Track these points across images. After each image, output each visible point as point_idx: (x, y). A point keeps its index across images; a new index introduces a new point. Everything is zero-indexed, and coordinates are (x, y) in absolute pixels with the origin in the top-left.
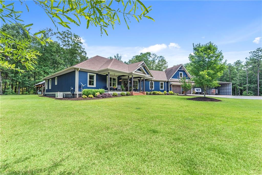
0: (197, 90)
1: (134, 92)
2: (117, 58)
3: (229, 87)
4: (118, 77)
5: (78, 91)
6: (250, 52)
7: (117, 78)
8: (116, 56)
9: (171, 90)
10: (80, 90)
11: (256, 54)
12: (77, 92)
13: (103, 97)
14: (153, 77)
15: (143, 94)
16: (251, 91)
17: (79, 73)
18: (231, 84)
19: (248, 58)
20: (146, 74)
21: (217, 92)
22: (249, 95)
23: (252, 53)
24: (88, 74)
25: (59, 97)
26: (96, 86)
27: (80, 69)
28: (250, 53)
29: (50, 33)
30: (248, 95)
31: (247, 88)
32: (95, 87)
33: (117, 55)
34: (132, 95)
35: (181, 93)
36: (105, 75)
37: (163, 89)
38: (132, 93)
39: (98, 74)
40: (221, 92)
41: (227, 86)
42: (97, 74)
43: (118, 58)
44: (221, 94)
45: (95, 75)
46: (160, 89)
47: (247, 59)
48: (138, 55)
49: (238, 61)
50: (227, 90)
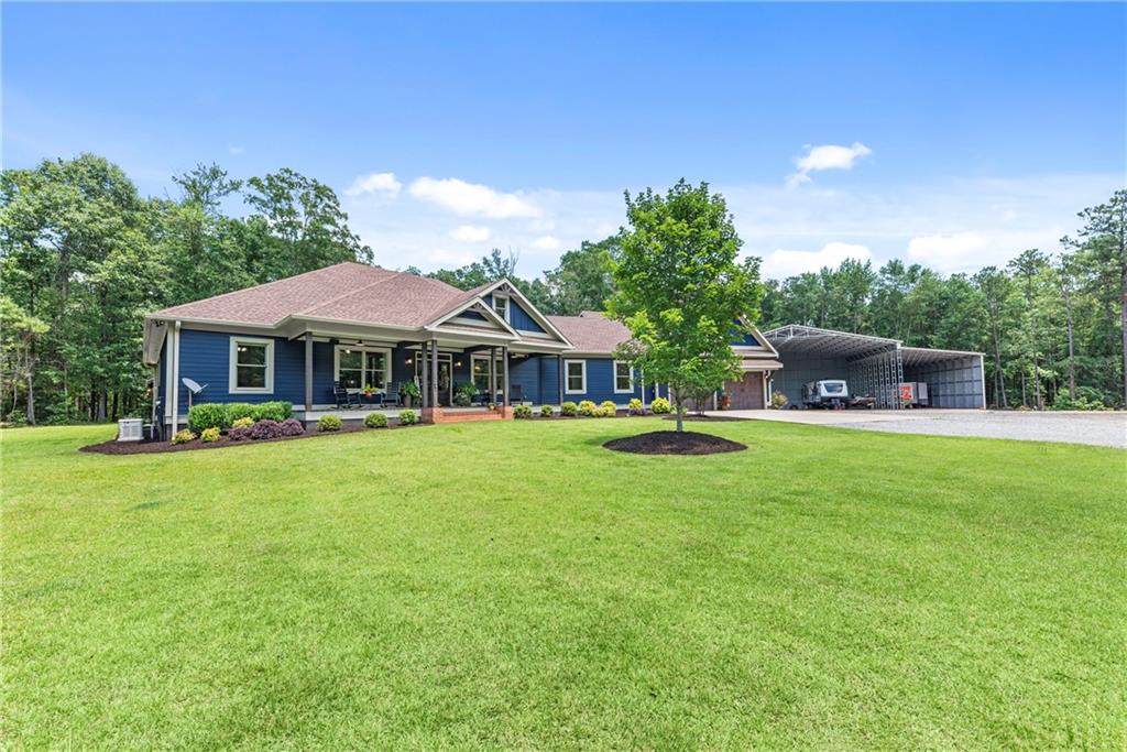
0: (829, 389)
1: (437, 411)
2: (494, 265)
3: (972, 373)
4: (395, 346)
5: (175, 412)
6: (1082, 210)
7: (390, 351)
8: (491, 258)
9: (664, 394)
10: (183, 410)
11: (1110, 218)
12: (171, 417)
13: (255, 438)
14: (560, 340)
15: (498, 417)
16: (1094, 386)
17: (180, 338)
18: (979, 357)
19: (1073, 236)
20: (508, 332)
21: (924, 396)
22: (1079, 408)
23: (1093, 215)
24: (233, 341)
25: (126, 439)
26: (275, 387)
27: (182, 322)
28: (1080, 214)
29: (216, 184)
30: (1078, 403)
31: (1072, 374)
32: (272, 392)
33: (496, 254)
34: (426, 421)
35: (716, 406)
36: (327, 340)
37: (631, 390)
38: (431, 415)
39: (287, 338)
40: (941, 393)
41: (965, 366)
42: (281, 342)
43: (499, 265)
44: (941, 404)
45: (270, 346)
46: (617, 391)
47: (1068, 245)
48: (573, 251)
49: (1030, 254)
50: (966, 384)
